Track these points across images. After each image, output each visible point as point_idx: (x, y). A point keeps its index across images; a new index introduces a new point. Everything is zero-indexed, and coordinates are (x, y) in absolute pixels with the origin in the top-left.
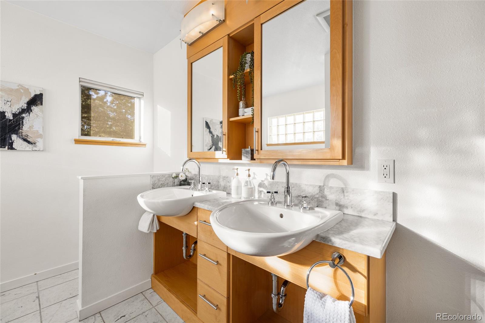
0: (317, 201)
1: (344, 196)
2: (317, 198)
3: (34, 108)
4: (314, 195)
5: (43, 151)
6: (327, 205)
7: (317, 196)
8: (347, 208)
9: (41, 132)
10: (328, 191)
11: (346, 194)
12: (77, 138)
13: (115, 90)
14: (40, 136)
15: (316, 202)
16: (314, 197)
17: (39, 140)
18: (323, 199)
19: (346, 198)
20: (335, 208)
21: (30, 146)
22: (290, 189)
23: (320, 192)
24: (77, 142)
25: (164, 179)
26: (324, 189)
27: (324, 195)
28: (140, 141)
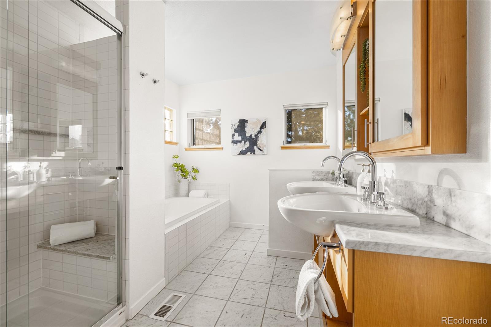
0: (426, 206)
1: (451, 201)
2: (426, 202)
3: (262, 130)
4: (424, 198)
5: (266, 154)
6: (435, 212)
7: (426, 199)
8: (454, 219)
9: (265, 144)
10: (436, 192)
11: (453, 199)
12: (283, 145)
13: (304, 107)
14: (265, 146)
15: (425, 208)
16: (424, 201)
17: (264, 148)
18: (432, 205)
19: (454, 204)
20: (443, 218)
21: (261, 152)
22: (375, 184)
23: (428, 194)
24: (283, 148)
25: (323, 174)
26: (433, 190)
27: (432, 198)
28: (326, 144)
